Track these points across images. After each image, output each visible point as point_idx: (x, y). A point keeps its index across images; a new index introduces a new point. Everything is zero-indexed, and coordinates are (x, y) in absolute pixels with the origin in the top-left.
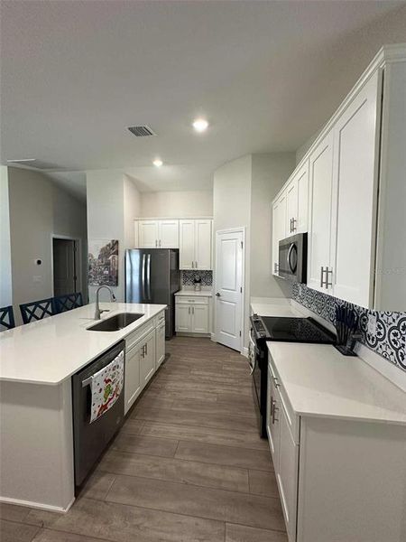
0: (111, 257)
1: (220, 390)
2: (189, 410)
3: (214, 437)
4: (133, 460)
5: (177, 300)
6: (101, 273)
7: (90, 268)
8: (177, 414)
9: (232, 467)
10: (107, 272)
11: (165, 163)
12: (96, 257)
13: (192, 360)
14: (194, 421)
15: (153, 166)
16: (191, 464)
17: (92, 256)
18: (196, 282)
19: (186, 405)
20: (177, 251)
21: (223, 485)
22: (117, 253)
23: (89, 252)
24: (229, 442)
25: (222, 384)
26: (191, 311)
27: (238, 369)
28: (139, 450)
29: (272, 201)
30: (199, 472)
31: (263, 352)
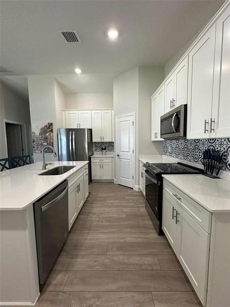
0: (48, 134)
1: (126, 210)
2: (110, 224)
3: (130, 238)
4: (79, 260)
5: (92, 160)
6: (42, 145)
7: (34, 141)
8: (103, 227)
9: (146, 255)
10: (46, 144)
11: (83, 71)
12: (37, 133)
13: (105, 195)
14: (115, 230)
15: (75, 73)
16: (119, 257)
17: (34, 133)
18: (103, 149)
19: (108, 221)
20: (90, 130)
21: (143, 267)
22: (52, 131)
23: (32, 131)
24: (140, 240)
25: (127, 207)
26: (101, 166)
27: (135, 198)
28: (82, 253)
29: (151, 96)
30: (126, 261)
31: (159, 182)
